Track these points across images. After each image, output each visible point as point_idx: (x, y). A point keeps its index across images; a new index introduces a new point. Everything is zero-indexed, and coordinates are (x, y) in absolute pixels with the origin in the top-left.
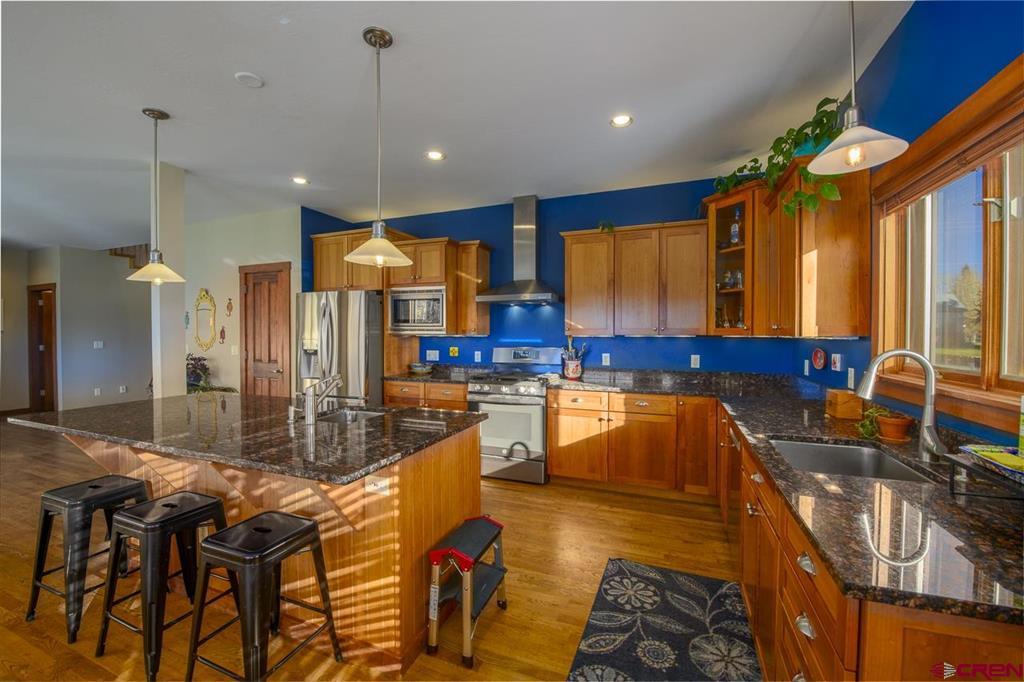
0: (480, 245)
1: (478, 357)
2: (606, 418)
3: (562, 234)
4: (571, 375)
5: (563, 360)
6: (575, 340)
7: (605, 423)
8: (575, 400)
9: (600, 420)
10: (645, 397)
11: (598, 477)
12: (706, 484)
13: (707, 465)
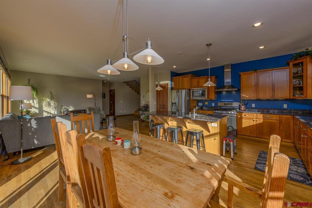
0: (215, 77)
1: (213, 105)
2: (255, 120)
3: (240, 73)
4: (243, 109)
5: (240, 105)
6: (243, 100)
7: (255, 122)
8: (245, 115)
9: (253, 121)
10: (268, 115)
11: (253, 135)
12: (290, 139)
13: (290, 134)
